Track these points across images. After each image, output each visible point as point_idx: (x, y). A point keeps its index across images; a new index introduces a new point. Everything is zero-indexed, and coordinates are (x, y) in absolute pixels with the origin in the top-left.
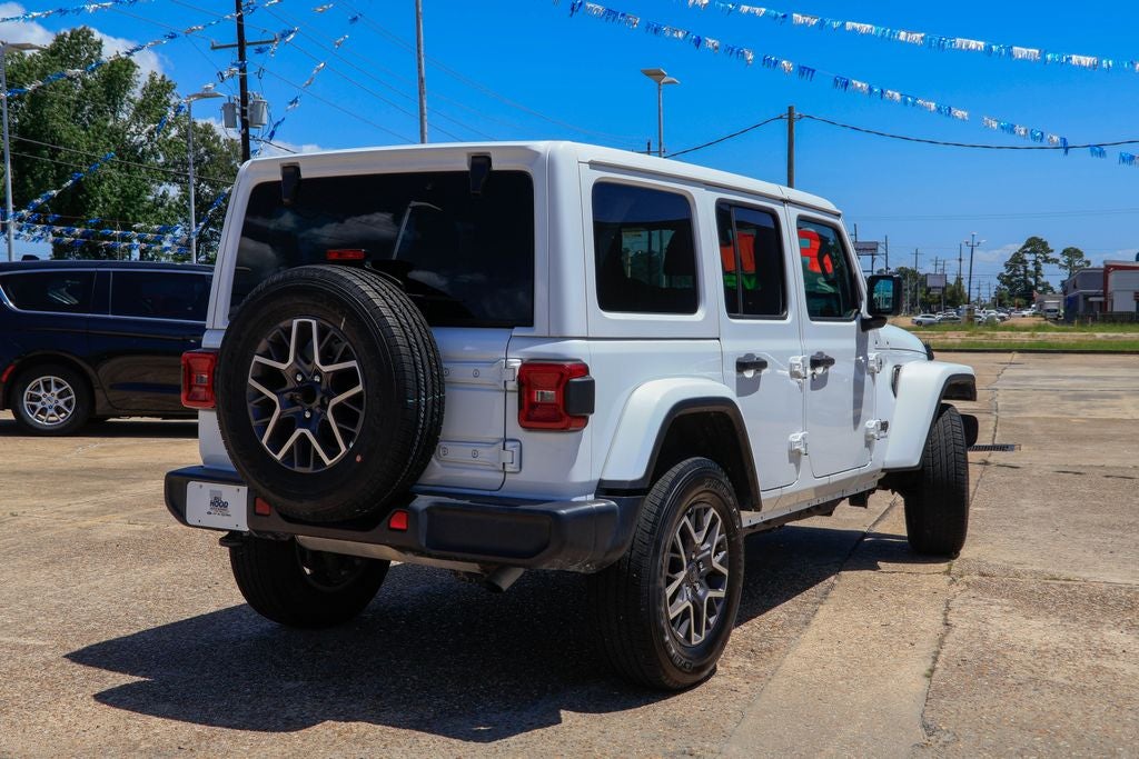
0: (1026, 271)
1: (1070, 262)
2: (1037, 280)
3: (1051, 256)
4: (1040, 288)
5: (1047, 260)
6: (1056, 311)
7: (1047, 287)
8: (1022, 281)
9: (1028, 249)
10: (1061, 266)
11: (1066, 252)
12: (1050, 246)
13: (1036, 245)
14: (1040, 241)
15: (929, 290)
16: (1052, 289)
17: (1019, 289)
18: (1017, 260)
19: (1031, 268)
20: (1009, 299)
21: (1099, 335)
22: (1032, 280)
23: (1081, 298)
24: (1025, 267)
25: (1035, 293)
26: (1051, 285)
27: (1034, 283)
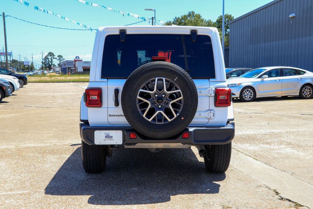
0: (49, 61)
1: (60, 59)
2: (52, 63)
3: (55, 57)
4: (53, 65)
5: (54, 58)
6: (59, 71)
7: (54, 65)
8: (48, 63)
9: (49, 55)
10: (57, 60)
11: (59, 56)
12: (55, 55)
13: (51, 54)
14: (52, 53)
15: (25, 66)
16: (55, 66)
17: (47, 66)
18: (46, 58)
19: (50, 60)
20: (45, 68)
21: (82, 77)
22: (50, 63)
23: (67, 68)
24: (48, 60)
25: (52, 67)
26: (55, 64)
27: (51, 64)
